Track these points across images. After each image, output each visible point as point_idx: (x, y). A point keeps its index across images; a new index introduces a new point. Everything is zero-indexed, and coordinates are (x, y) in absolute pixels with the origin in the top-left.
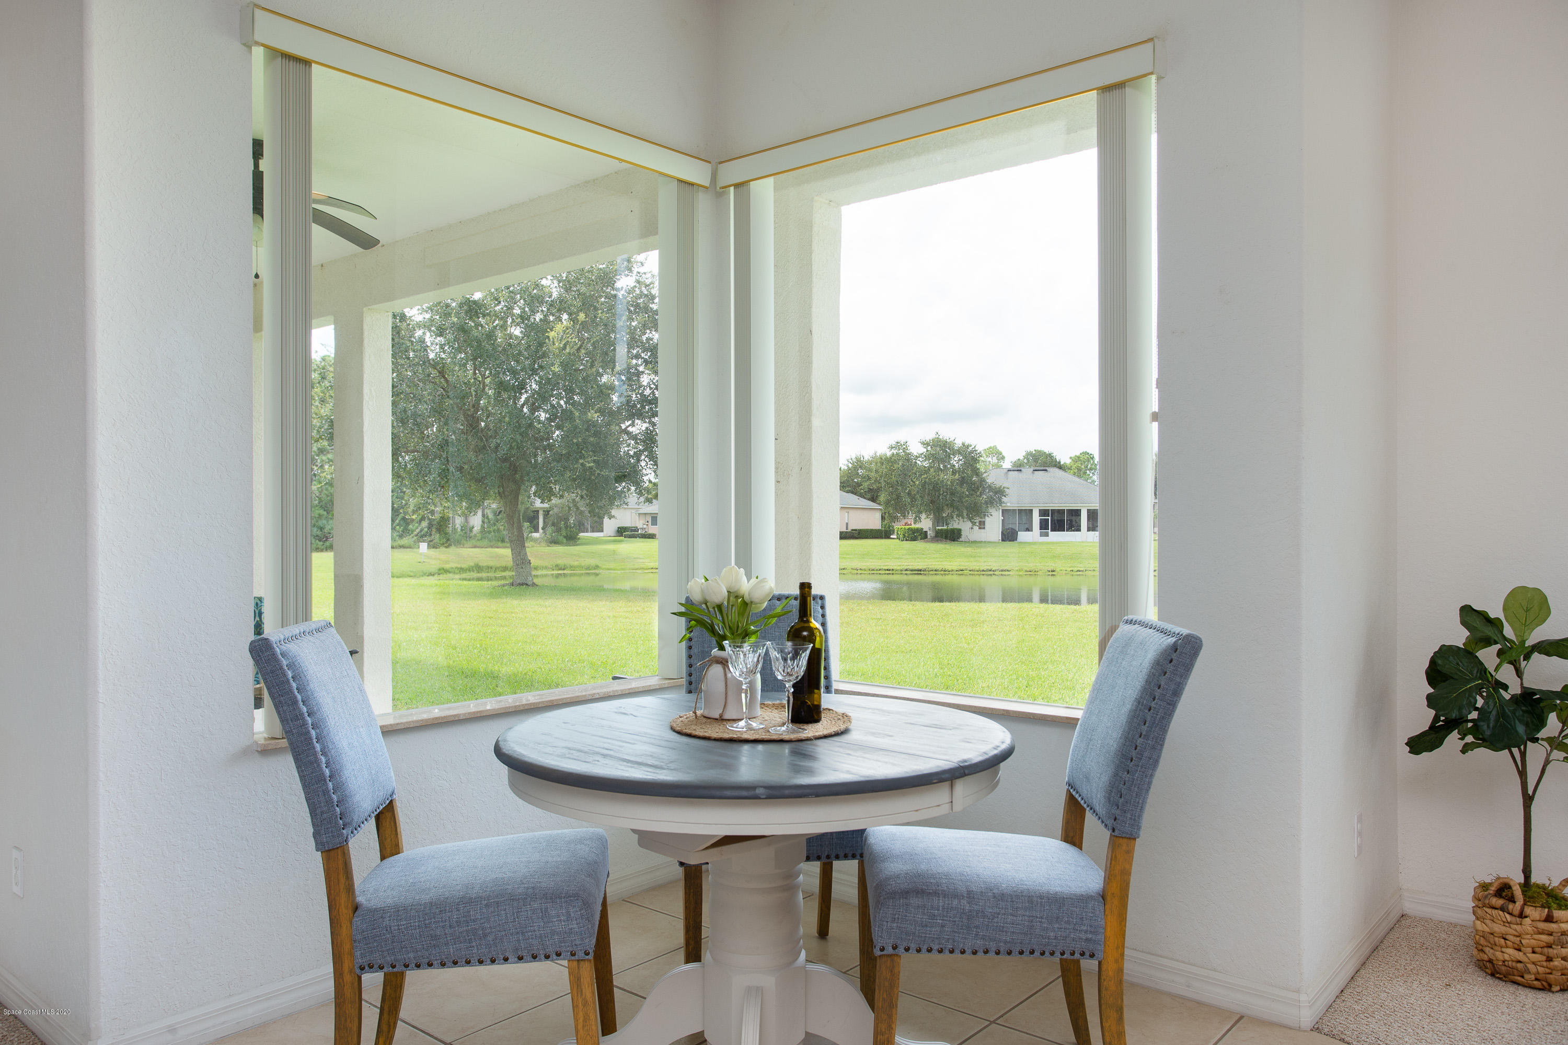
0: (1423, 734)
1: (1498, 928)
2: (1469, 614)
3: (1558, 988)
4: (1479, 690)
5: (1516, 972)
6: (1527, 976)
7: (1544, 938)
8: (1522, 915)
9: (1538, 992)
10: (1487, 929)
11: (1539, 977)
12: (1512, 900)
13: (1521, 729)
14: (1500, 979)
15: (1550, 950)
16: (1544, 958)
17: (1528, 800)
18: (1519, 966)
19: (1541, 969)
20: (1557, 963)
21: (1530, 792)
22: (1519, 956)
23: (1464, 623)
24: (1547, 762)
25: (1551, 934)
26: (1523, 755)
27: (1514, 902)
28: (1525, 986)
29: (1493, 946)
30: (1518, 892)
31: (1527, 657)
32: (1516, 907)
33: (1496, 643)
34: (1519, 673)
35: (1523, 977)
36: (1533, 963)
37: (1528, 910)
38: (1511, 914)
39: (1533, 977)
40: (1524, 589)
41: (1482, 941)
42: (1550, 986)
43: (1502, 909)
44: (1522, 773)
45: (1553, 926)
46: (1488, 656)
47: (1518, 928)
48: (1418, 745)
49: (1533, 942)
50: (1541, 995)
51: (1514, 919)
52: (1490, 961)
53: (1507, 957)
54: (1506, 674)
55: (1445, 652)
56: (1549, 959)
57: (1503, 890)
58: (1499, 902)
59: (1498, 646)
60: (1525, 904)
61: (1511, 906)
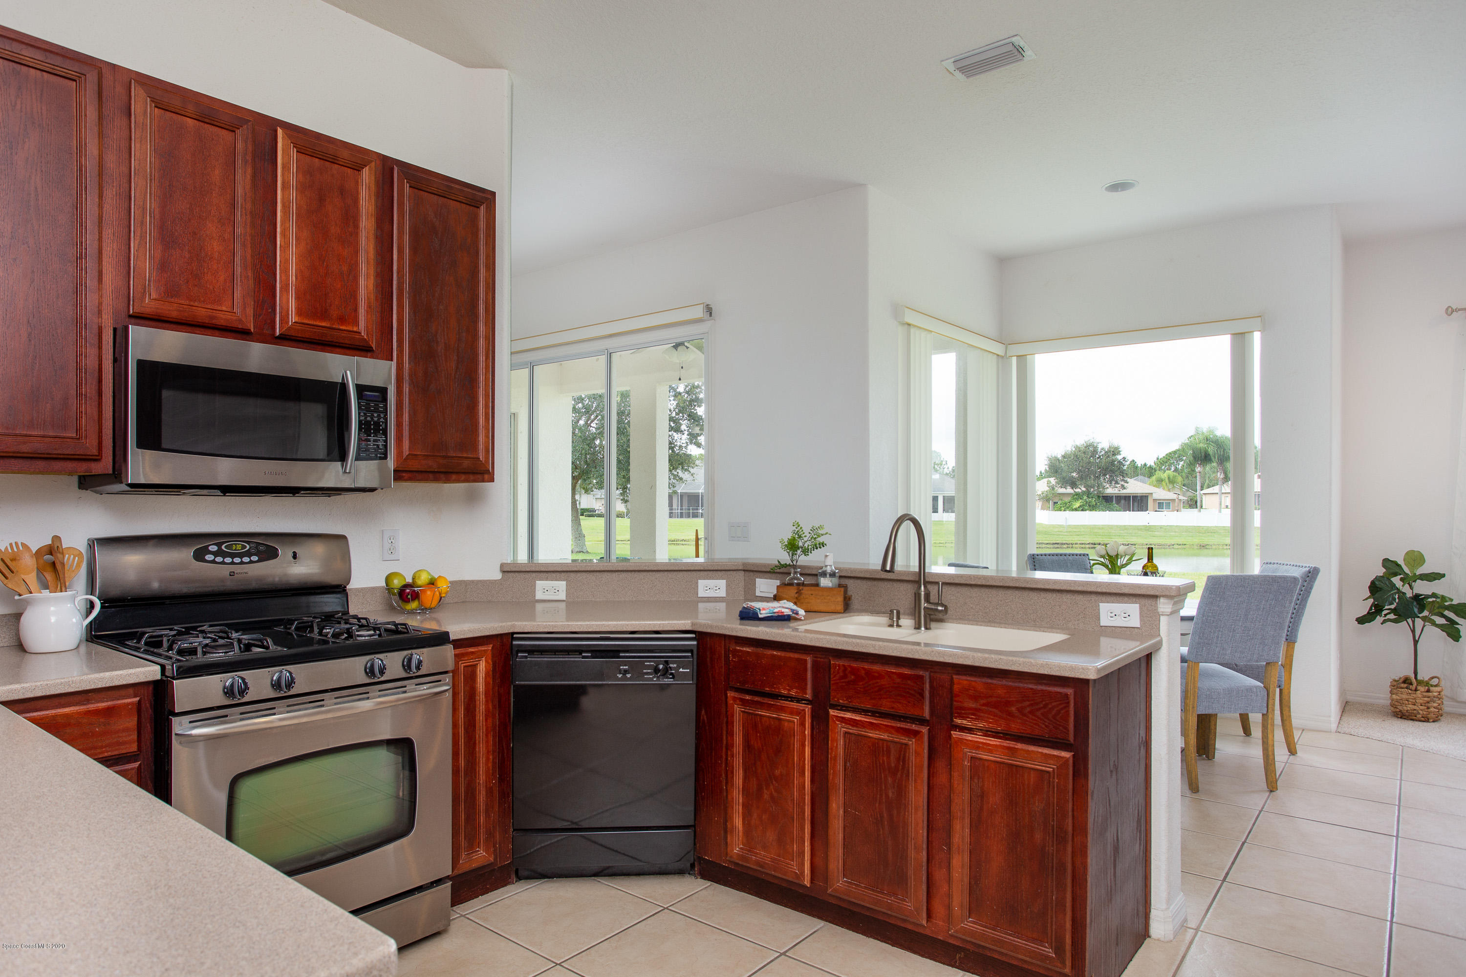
0: (1364, 616)
1: (1405, 696)
2: (1386, 562)
3: (1432, 720)
4: (1395, 593)
5: (1413, 715)
6: (1418, 716)
7: (1426, 699)
8: (1416, 690)
9: (1423, 723)
10: (1398, 698)
11: (1424, 716)
12: (1411, 684)
13: (1416, 610)
14: (1405, 719)
15: (1429, 704)
16: (1426, 708)
17: (1416, 642)
18: (1415, 711)
19: (1425, 713)
20: (1432, 709)
21: (1417, 639)
22: (1415, 707)
23: (1384, 566)
24: (1424, 626)
25: (1429, 697)
26: (1413, 622)
27: (1412, 685)
28: (1417, 721)
29: (1402, 704)
30: (1414, 681)
31: (1415, 581)
32: (1413, 688)
33: (1400, 574)
34: (1411, 587)
35: (1416, 716)
36: (1421, 710)
37: (1419, 688)
38: (1411, 690)
39: (1421, 716)
40: (1413, 551)
41: (1396, 703)
42: (1428, 719)
43: (1407, 688)
44: (1413, 631)
45: (1430, 694)
46: (1396, 580)
47: (1414, 695)
48: (1361, 621)
49: (1421, 701)
50: (1425, 724)
51: (1412, 692)
52: (1400, 711)
53: (1409, 709)
54: (1406, 589)
55: (1378, 578)
56: (1428, 708)
57: (1406, 681)
58: (1405, 685)
59: (1402, 576)
60: (1417, 685)
61: (1411, 686)
